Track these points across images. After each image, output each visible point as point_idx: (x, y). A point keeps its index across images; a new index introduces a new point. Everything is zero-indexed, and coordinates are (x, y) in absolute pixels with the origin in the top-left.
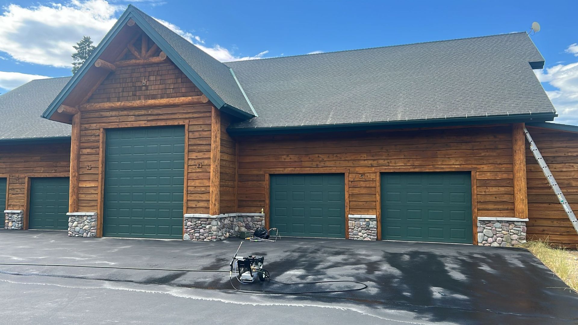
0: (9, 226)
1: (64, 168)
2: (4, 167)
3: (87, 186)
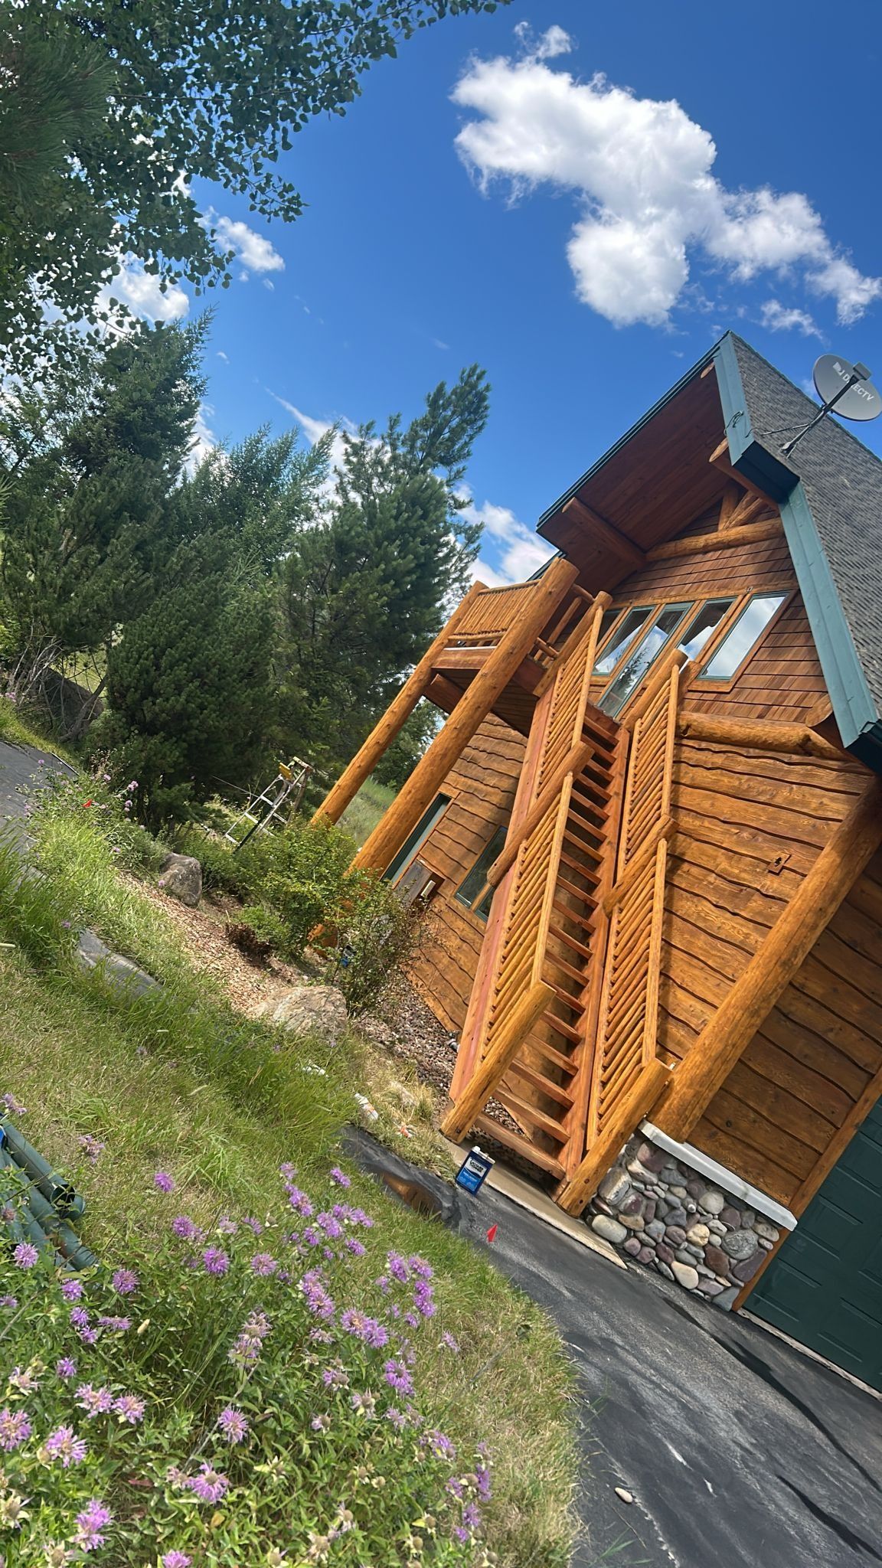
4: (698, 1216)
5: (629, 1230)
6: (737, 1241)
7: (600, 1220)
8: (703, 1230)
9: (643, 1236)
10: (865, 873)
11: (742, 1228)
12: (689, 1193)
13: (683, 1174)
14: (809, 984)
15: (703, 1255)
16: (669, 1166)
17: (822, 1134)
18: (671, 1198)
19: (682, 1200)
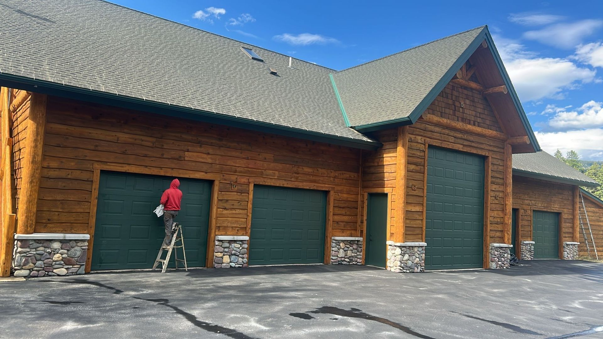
0: (224, 261)
1: (308, 177)
2: (210, 161)
3: (412, 210)
4: (53, 252)
5: (29, 269)
6: (73, 252)
7: (16, 273)
8: (57, 256)
9: (36, 269)
10: (48, 122)
11: (73, 247)
12: (45, 247)
13: (38, 243)
14: (50, 164)
15: (63, 262)
16: (31, 243)
17: (86, 207)
18: (38, 252)
19: (44, 251)
